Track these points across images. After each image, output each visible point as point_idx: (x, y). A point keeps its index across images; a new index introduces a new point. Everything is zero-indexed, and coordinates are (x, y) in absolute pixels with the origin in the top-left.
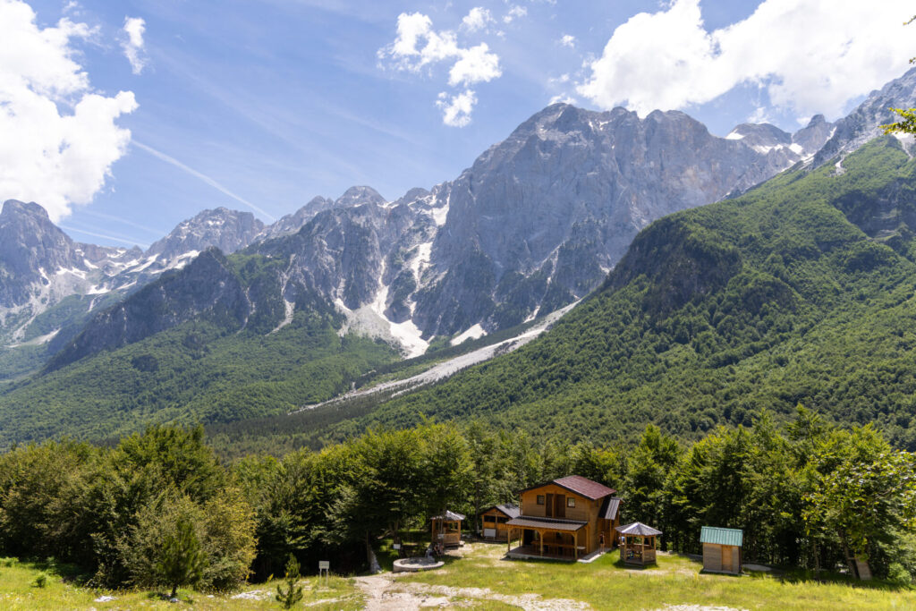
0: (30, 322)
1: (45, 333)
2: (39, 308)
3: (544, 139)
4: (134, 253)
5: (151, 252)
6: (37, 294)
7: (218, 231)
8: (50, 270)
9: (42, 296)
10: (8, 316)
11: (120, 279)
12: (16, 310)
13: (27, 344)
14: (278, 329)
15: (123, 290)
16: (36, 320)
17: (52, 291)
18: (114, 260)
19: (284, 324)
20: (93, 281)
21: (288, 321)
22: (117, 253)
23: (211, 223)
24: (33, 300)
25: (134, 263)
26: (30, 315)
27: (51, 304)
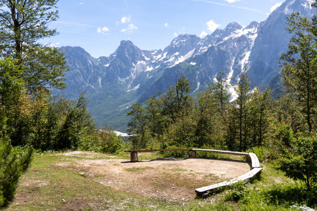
0: (132, 82)
1: (136, 85)
2: (134, 77)
3: (286, 14)
4: (160, 52)
5: (164, 51)
6: (133, 72)
7: (184, 44)
8: (136, 63)
9: (134, 72)
10: (126, 80)
11: (155, 64)
12: (128, 78)
13: (132, 90)
14: (195, 91)
15: (156, 69)
16: (133, 81)
17: (136, 70)
18: (154, 55)
19: (196, 89)
20: (148, 65)
21: (198, 88)
22: (154, 52)
23: (182, 41)
24: (132, 74)
25: (160, 56)
26: (131, 80)
27: (137, 75)
